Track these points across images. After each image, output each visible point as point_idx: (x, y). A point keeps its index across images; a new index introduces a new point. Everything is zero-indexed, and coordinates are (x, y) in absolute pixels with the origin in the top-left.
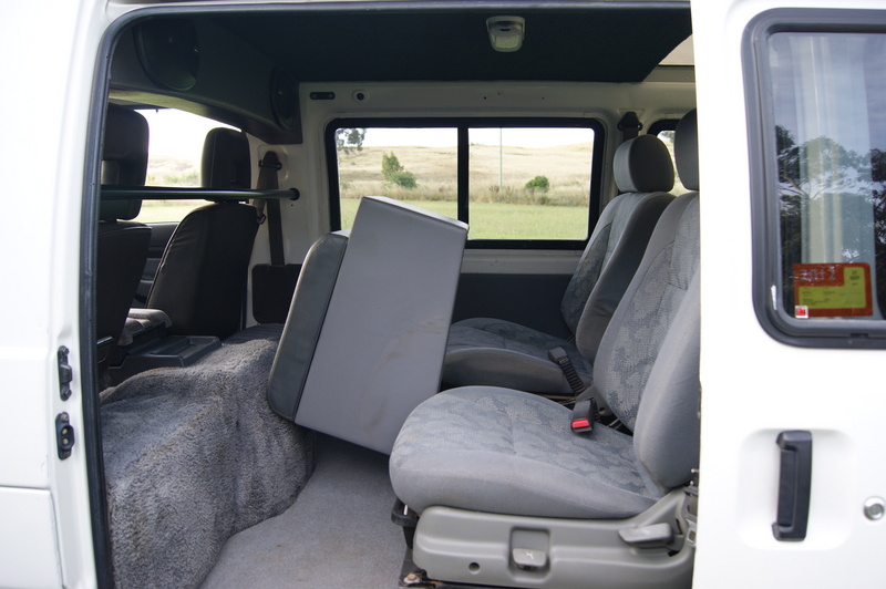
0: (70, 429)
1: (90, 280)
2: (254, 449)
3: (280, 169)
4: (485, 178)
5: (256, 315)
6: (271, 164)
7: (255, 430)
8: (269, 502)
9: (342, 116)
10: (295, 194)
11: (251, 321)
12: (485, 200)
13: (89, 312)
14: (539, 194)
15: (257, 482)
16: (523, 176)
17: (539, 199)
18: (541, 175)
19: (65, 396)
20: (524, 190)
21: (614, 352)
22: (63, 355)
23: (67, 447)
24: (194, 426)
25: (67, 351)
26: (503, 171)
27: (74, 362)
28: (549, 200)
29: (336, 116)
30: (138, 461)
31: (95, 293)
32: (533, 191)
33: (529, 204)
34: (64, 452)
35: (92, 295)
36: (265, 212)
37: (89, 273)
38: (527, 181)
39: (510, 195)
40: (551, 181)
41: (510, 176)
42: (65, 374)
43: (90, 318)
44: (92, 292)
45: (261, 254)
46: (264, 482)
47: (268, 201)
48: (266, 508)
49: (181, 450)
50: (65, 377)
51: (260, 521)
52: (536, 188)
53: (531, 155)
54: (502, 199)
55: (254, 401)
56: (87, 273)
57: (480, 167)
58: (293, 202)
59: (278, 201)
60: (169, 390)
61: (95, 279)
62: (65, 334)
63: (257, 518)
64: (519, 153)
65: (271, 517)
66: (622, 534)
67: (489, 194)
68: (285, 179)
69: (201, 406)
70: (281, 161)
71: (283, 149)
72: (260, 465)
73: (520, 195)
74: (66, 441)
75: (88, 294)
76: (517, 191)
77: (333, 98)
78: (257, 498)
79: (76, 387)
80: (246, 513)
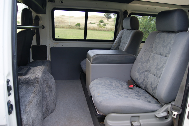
0: (12, 105)
1: (15, 57)
2: (46, 97)
3: (39, 20)
4: (66, 23)
5: (33, 58)
6: (37, 18)
7: (46, 92)
8: (50, 110)
9: (56, 7)
10: (44, 27)
11: (32, 60)
12: (67, 28)
13: (16, 67)
14: (78, 27)
15: (47, 105)
16: (74, 23)
17: (79, 28)
18: (79, 23)
19: (9, 95)
20: (75, 26)
21: (137, 69)
22: (8, 82)
23: (11, 111)
24: (34, 94)
25: (9, 80)
26: (70, 22)
27: (11, 84)
28: (81, 28)
29: (55, 7)
30: (25, 108)
31: (17, 61)
32: (77, 26)
33: (76, 29)
34: (10, 113)
35: (16, 61)
36: (35, 32)
37: (15, 54)
38: (76, 24)
39: (72, 27)
40: (81, 24)
41: (72, 23)
42: (9, 88)
43: (16, 69)
44: (16, 60)
45: (34, 43)
46: (49, 105)
47: (36, 29)
48: (50, 112)
49: (34, 102)
50: (9, 89)
51: (49, 115)
52: (78, 26)
53: (76, 18)
54: (70, 28)
55: (45, 84)
56: (14, 54)
57: (65, 21)
58: (43, 29)
59: (39, 29)
60: (23, 83)
61: (17, 56)
62: (8, 75)
63: (48, 114)
64: (73, 18)
65: (51, 113)
66: (156, 115)
67: (67, 27)
68: (41, 23)
69: (34, 88)
70: (40, 18)
71: (40, 15)
72: (48, 101)
73: (74, 27)
74: (10, 109)
75: (15, 61)
76: (74, 26)
77: (55, 2)
78: (47, 109)
79: (12, 92)
80: (45, 114)
